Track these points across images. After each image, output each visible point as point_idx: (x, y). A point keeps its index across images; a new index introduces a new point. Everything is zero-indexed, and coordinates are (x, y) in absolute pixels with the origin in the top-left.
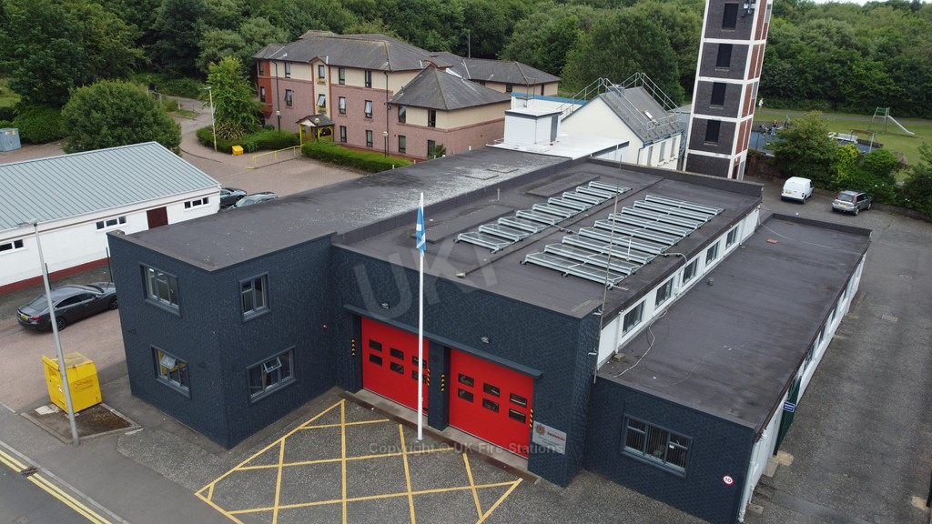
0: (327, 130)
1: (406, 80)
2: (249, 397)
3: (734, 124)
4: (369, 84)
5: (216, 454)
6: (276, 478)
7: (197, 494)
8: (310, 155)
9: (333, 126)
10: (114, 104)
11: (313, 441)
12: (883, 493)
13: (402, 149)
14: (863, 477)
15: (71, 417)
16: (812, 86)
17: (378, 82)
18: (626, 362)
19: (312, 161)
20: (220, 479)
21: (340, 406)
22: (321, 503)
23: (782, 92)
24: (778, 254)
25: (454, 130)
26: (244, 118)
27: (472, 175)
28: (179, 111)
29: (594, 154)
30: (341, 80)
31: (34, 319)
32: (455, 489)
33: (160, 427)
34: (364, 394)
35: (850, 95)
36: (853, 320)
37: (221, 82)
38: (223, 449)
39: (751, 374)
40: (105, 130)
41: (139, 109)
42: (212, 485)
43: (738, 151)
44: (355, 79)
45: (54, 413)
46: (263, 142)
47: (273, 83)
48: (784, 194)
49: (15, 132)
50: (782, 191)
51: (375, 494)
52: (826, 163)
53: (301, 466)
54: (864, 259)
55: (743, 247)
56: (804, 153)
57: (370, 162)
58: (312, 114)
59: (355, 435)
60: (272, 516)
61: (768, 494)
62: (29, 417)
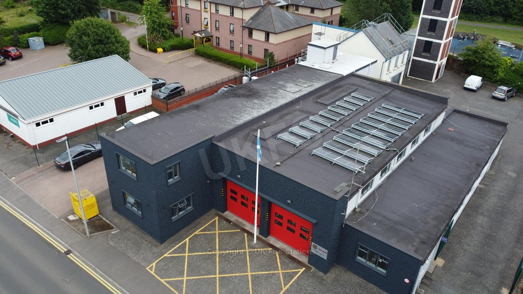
0: (209, 39)
1: (253, 12)
2: (171, 218)
3: (440, 44)
4: (232, 13)
5: (155, 246)
6: (185, 262)
7: (147, 269)
8: (199, 54)
9: (212, 36)
10: (94, 32)
11: (202, 241)
12: (488, 285)
13: (250, 52)
14: (479, 275)
15: (85, 222)
16: (493, 8)
17: (238, 14)
18: (361, 213)
19: (200, 58)
20: (158, 261)
21: (215, 221)
22: (206, 277)
23: (474, 10)
24: (453, 139)
25: (279, 44)
26: (163, 31)
27: (287, 90)
28: (127, 22)
29: (356, 71)
30: (217, 11)
31: (62, 165)
32: (272, 272)
33: (128, 229)
34: (227, 214)
35: (516, 14)
36: (491, 175)
37: (150, 11)
38: (159, 244)
39: (426, 223)
40: (90, 47)
41: (107, 35)
42: (154, 264)
43: (442, 58)
44: (224, 11)
45: (77, 220)
46: (174, 45)
47: (179, 9)
48: (465, 86)
49: (41, 39)
50: (464, 84)
51: (232, 273)
52: (493, 67)
53: (197, 255)
54: (501, 143)
55: (434, 134)
56: (480, 61)
57: (232, 62)
58: (200, 30)
59: (223, 239)
60: (183, 283)
61: (428, 283)
62: (65, 221)
